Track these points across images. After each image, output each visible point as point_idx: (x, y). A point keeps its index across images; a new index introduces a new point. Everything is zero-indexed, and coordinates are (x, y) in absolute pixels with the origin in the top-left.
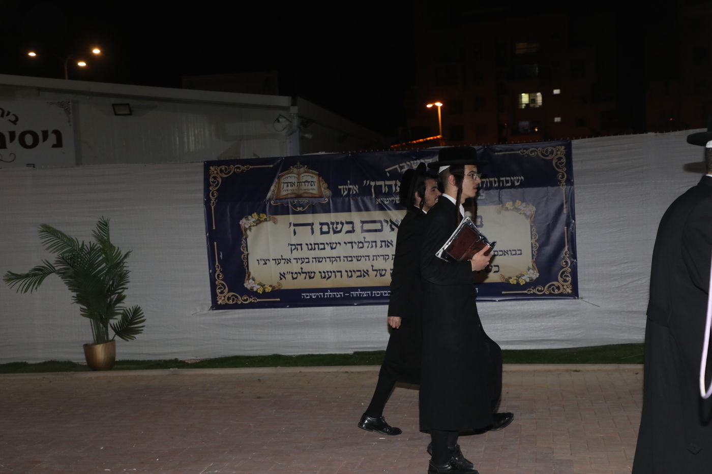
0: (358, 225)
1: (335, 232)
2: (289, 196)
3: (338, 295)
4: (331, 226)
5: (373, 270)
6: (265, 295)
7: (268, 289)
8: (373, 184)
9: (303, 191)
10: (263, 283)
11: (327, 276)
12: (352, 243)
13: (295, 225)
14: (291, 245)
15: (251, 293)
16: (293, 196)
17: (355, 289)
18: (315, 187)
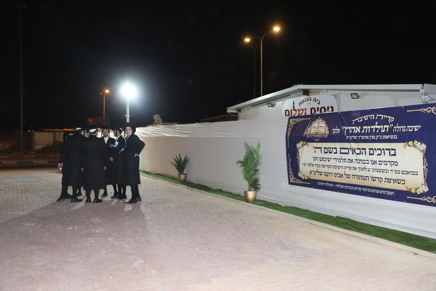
0: (338, 150)
1: (330, 153)
2: (314, 134)
3: (331, 185)
4: (328, 149)
5: (345, 175)
6: (305, 181)
7: (306, 178)
8: (346, 128)
9: (319, 131)
10: (305, 175)
11: (327, 175)
12: (336, 159)
13: (316, 148)
14: (314, 158)
15: (300, 179)
16: (315, 133)
17: (338, 183)
18: (323, 129)
